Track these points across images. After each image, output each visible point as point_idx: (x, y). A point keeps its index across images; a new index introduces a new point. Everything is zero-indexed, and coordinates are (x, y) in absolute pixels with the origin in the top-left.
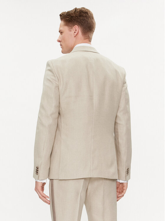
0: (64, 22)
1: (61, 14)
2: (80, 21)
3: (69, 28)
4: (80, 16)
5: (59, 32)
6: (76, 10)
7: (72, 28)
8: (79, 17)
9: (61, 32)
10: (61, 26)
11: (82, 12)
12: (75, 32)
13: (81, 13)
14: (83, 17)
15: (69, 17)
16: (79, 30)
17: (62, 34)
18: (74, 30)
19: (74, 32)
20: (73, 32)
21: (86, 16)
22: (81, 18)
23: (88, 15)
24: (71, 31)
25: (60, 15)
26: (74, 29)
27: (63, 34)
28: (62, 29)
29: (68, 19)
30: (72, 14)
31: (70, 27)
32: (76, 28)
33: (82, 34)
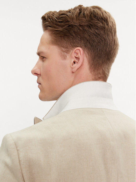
0: (51, 35)
1: (46, 17)
2: (88, 38)
3: (62, 51)
4: (90, 26)
5: (39, 54)
6: (80, 10)
7: (67, 52)
8: (86, 28)
9: (42, 57)
10: (42, 42)
11: (95, 16)
12: (74, 62)
13: (92, 19)
14: (97, 29)
15: (64, 26)
16: (85, 58)
17: (43, 61)
18: (71, 57)
19: (72, 62)
20: (69, 61)
21: (103, 28)
22: (92, 31)
23: (108, 25)
24: (65, 58)
25: (44, 18)
26: (74, 55)
27: (47, 63)
28: (44, 49)
29: (60, 29)
30: (72, 19)
31: (63, 49)
32: (77, 54)
33: (90, 68)
